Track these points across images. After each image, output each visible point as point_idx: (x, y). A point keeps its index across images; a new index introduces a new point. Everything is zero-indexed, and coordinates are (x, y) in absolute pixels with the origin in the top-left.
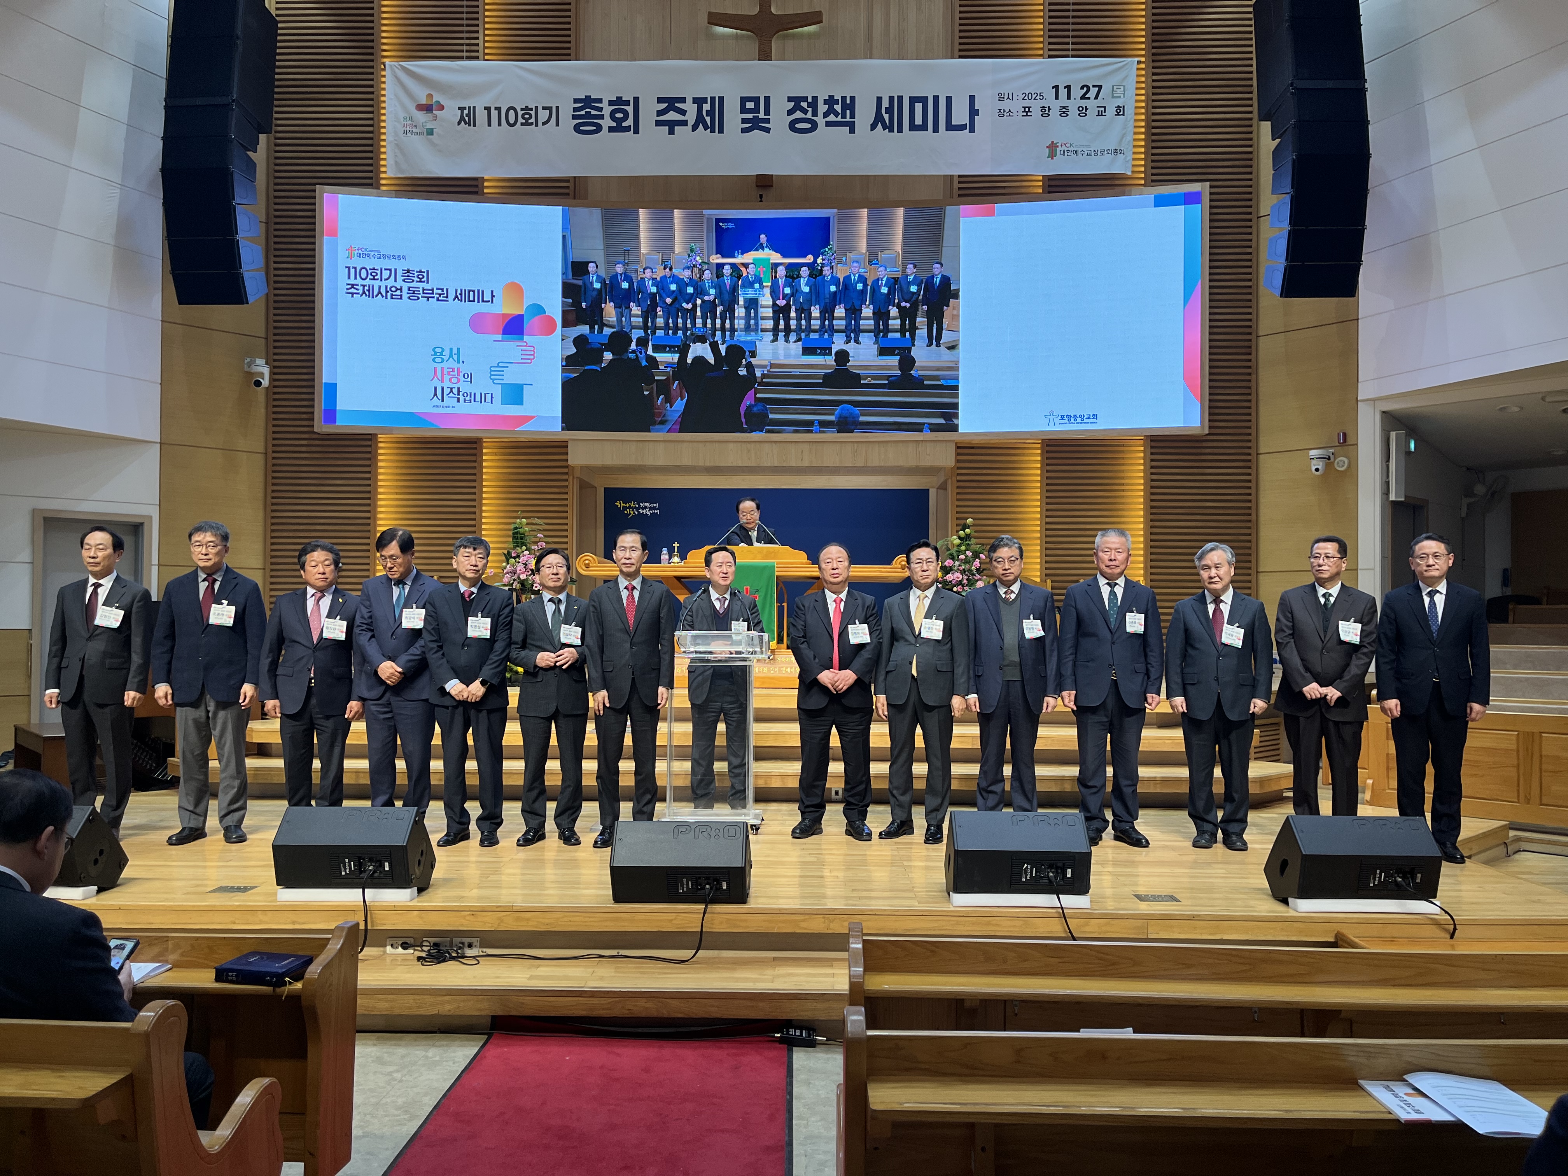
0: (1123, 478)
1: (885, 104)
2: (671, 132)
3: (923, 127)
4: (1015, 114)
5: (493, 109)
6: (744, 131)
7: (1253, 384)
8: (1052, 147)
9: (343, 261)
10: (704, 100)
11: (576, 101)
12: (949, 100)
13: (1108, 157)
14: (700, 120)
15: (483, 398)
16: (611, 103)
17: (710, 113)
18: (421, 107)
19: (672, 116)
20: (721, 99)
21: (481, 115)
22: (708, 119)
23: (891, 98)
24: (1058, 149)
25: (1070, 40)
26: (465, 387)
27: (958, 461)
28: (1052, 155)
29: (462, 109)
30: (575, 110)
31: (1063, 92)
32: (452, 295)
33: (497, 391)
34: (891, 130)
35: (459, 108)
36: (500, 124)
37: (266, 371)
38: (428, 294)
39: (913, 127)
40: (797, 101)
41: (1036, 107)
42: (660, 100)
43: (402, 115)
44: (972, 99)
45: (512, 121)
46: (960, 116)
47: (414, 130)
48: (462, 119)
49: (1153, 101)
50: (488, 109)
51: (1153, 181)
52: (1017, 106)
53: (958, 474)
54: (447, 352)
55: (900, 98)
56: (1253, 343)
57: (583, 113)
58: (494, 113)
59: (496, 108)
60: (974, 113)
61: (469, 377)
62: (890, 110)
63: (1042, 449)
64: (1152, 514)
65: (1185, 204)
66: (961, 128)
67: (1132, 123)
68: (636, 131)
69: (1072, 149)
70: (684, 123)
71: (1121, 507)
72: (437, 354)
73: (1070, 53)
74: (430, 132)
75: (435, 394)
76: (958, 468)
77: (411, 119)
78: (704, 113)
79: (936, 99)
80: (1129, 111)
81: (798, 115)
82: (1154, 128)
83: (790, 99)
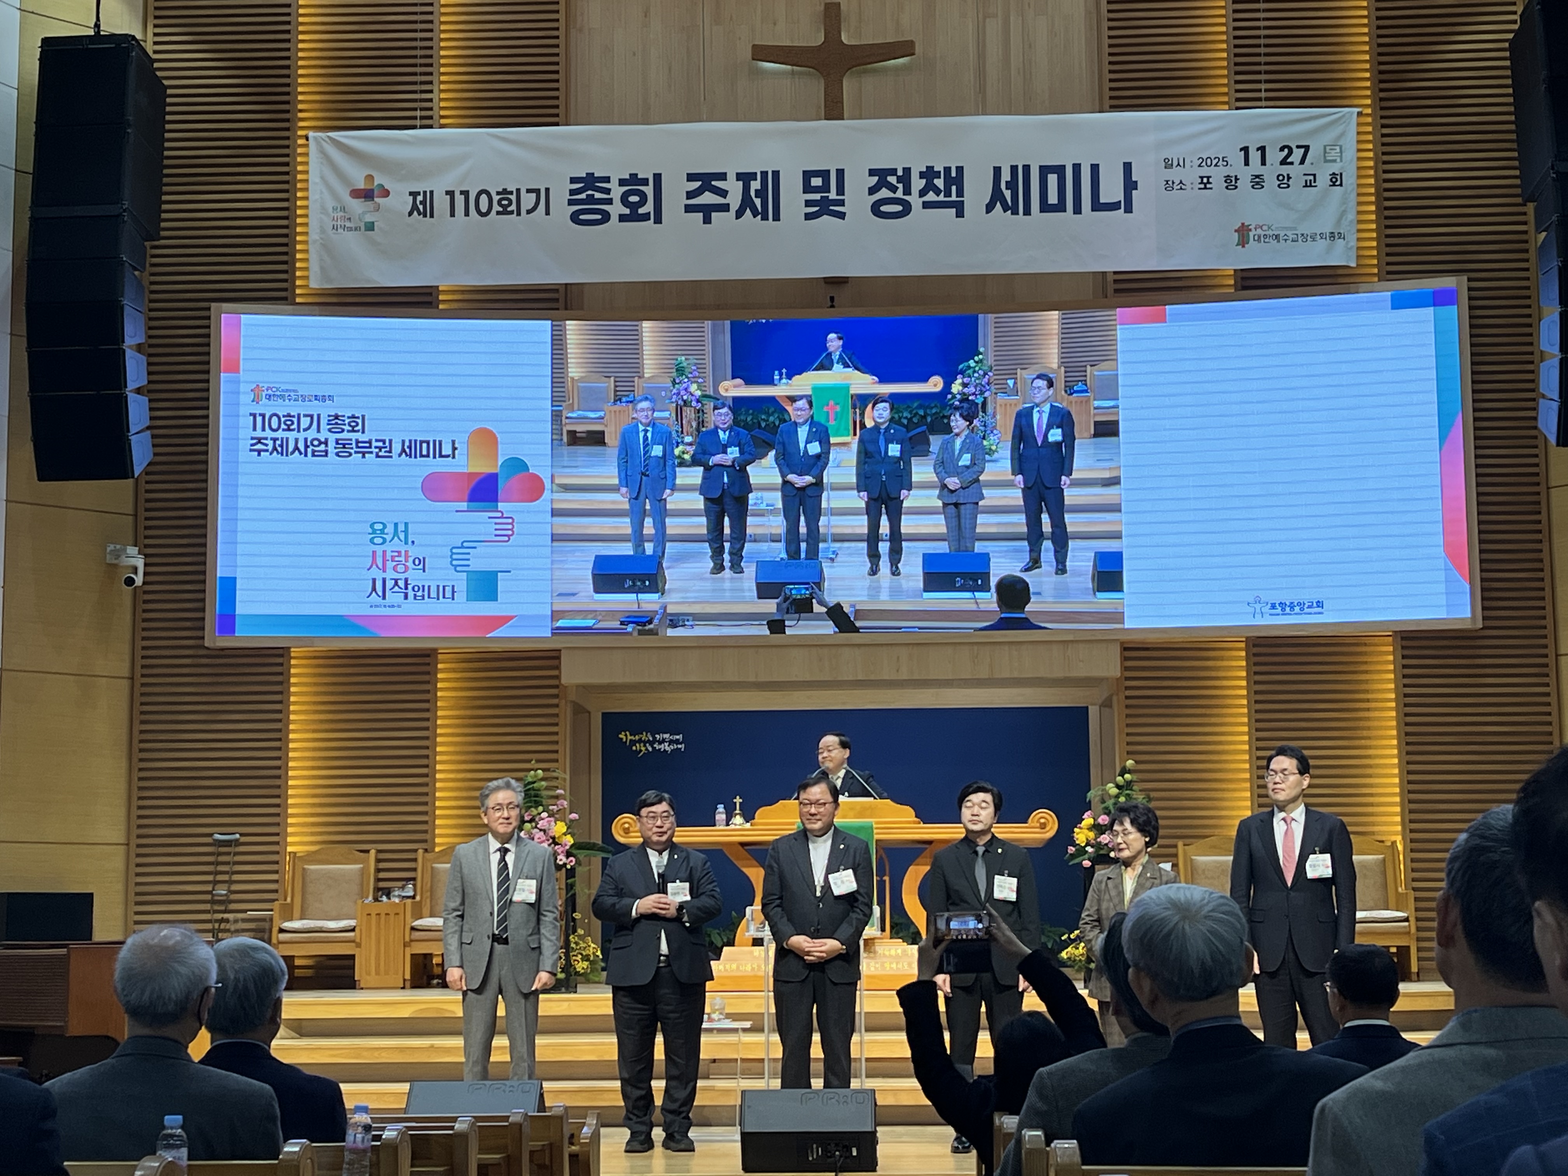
0: (1367, 691)
1: (1006, 176)
2: (707, 220)
3: (1060, 207)
4: (1188, 187)
5: (457, 194)
6: (808, 217)
7: (1545, 555)
8: (1243, 232)
9: (246, 405)
10: (753, 176)
11: (573, 180)
12: (1095, 168)
13: (1322, 244)
14: (746, 202)
15: (441, 592)
16: (622, 182)
17: (761, 193)
18: (357, 194)
19: (708, 198)
20: (776, 174)
21: (441, 203)
22: (758, 202)
23: (1014, 169)
24: (1251, 234)
25: (1263, 86)
26: (415, 577)
27: (1127, 669)
28: (1243, 242)
29: (414, 194)
30: (572, 192)
31: (1255, 157)
32: (397, 448)
33: (461, 583)
34: (1015, 212)
35: (411, 194)
36: (467, 214)
37: (140, 563)
38: (364, 448)
39: (1045, 207)
40: (881, 175)
41: (1217, 175)
42: (691, 177)
43: (330, 204)
44: (1128, 167)
45: (484, 208)
46: (1112, 191)
47: (348, 224)
48: (414, 207)
49: (1385, 163)
50: (450, 193)
51: (1389, 273)
52: (1191, 175)
53: (1127, 688)
54: (390, 529)
55: (1027, 168)
56: (1543, 498)
57: (583, 196)
58: (460, 200)
59: (462, 193)
60: (1130, 186)
61: (421, 563)
62: (1012, 185)
63: (1247, 650)
64: (1407, 744)
65: (1435, 305)
66: (1114, 206)
67: (1353, 198)
68: (658, 220)
69: (1270, 233)
70: (725, 208)
71: (1365, 733)
72: (377, 532)
73: (1264, 103)
74: (370, 227)
75: (374, 589)
76: (1127, 679)
77: (343, 209)
78: (753, 194)
79: (1077, 168)
80: (1350, 179)
81: (884, 193)
82: (1387, 199)
83: (872, 172)
